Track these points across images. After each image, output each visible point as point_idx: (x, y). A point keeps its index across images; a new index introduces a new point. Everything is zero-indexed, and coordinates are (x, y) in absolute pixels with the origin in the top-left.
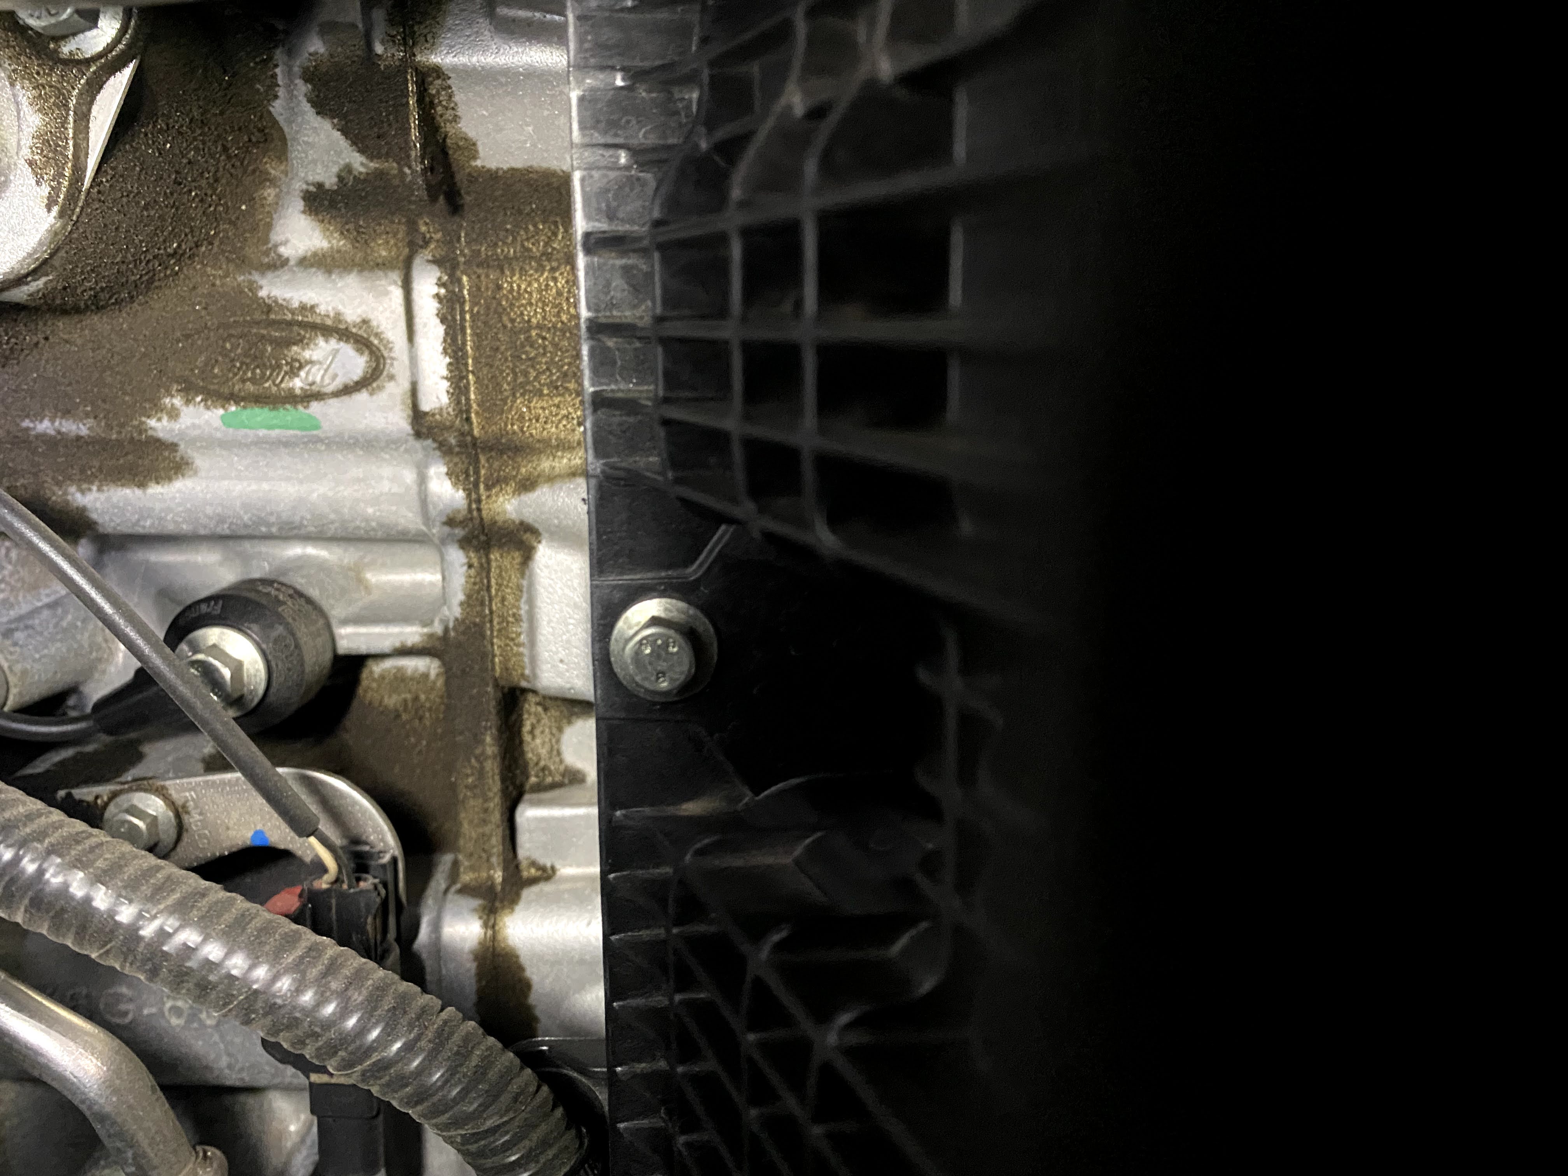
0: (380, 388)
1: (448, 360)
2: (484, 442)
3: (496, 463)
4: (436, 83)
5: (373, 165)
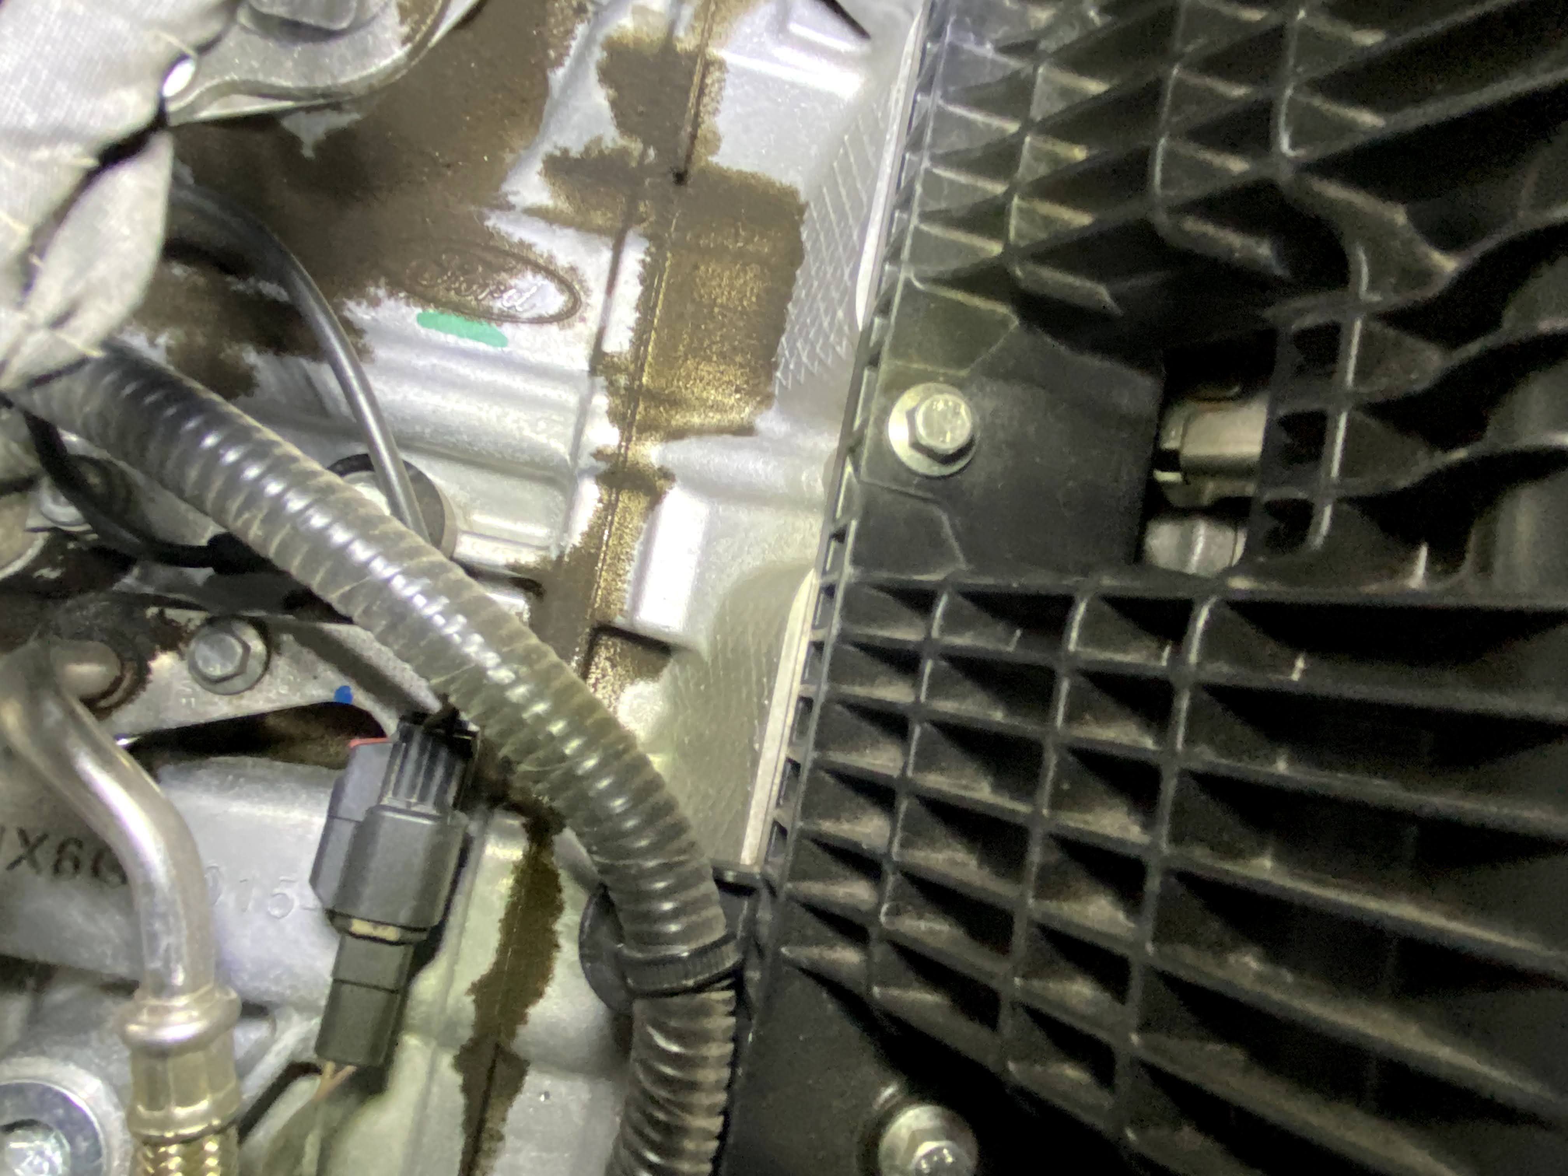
0: (571, 326)
1: (638, 315)
2: (648, 390)
3: (652, 412)
4: (715, 74)
5: (622, 142)
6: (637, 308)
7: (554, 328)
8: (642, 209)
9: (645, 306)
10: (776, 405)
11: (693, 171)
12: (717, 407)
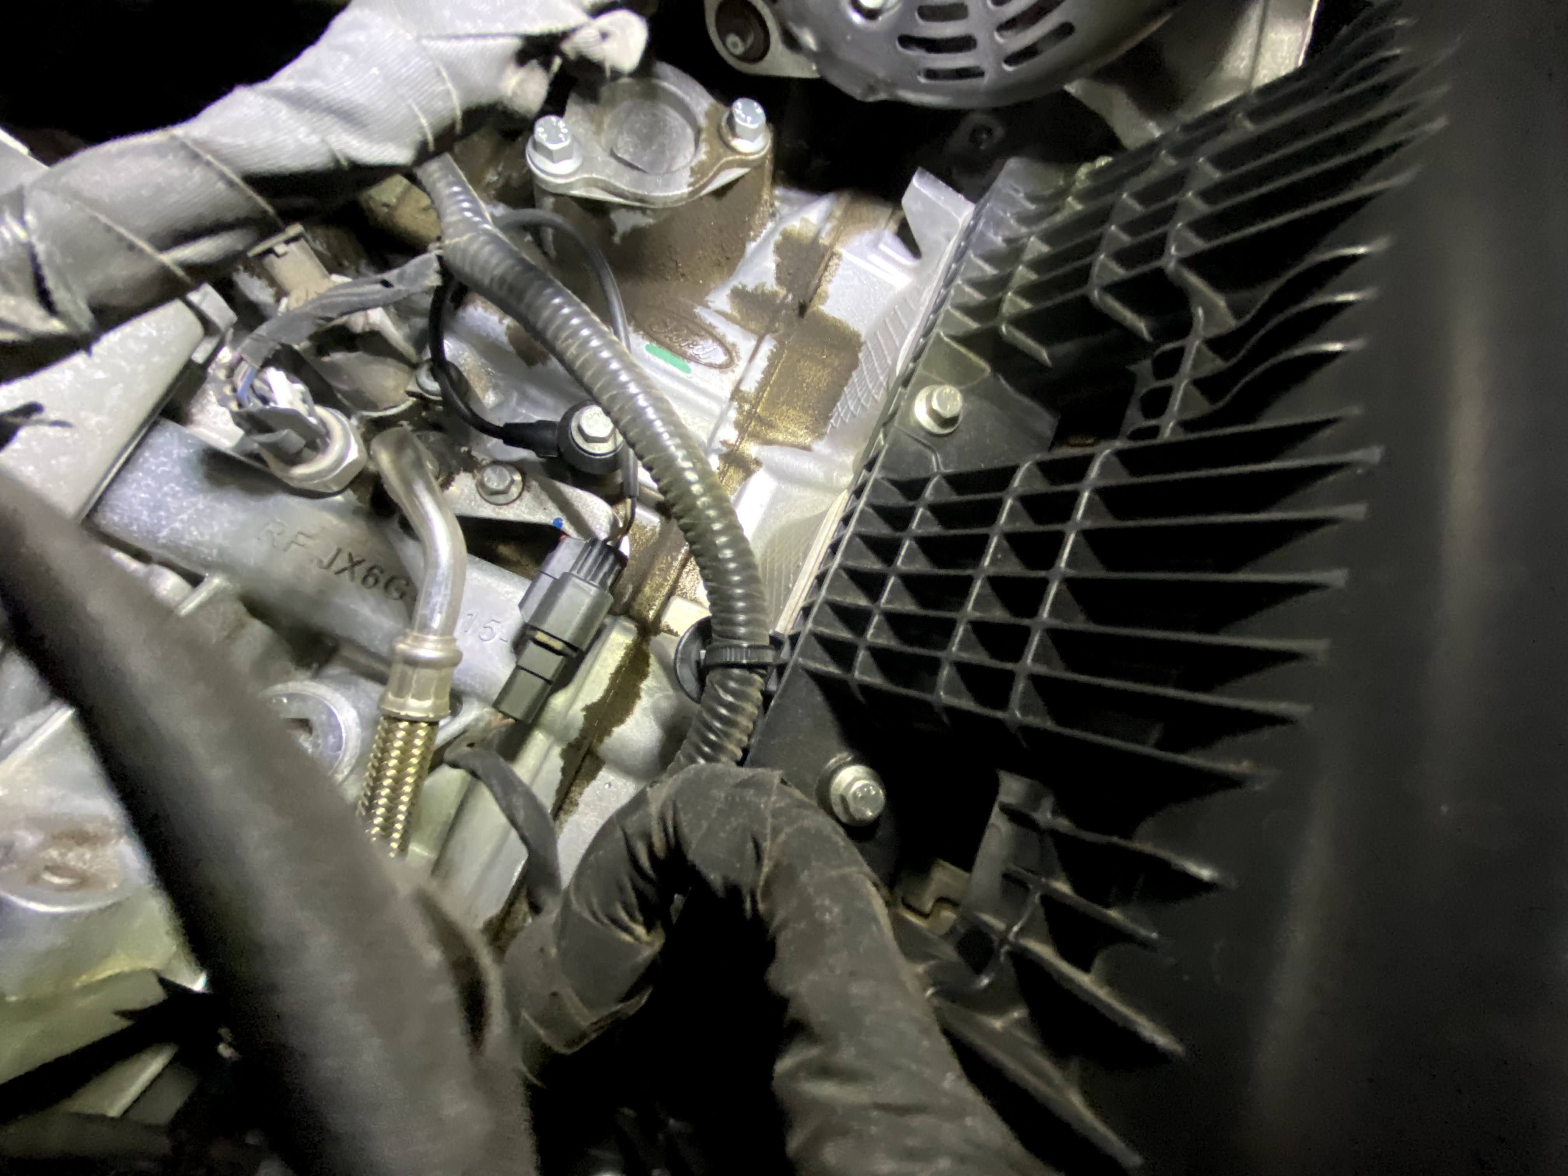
0: (726, 373)
1: (763, 376)
2: (759, 416)
3: (758, 428)
4: (835, 260)
5: (776, 288)
6: (763, 373)
7: (716, 372)
8: (777, 325)
9: (768, 372)
10: (826, 438)
11: (809, 311)
12: (793, 434)
